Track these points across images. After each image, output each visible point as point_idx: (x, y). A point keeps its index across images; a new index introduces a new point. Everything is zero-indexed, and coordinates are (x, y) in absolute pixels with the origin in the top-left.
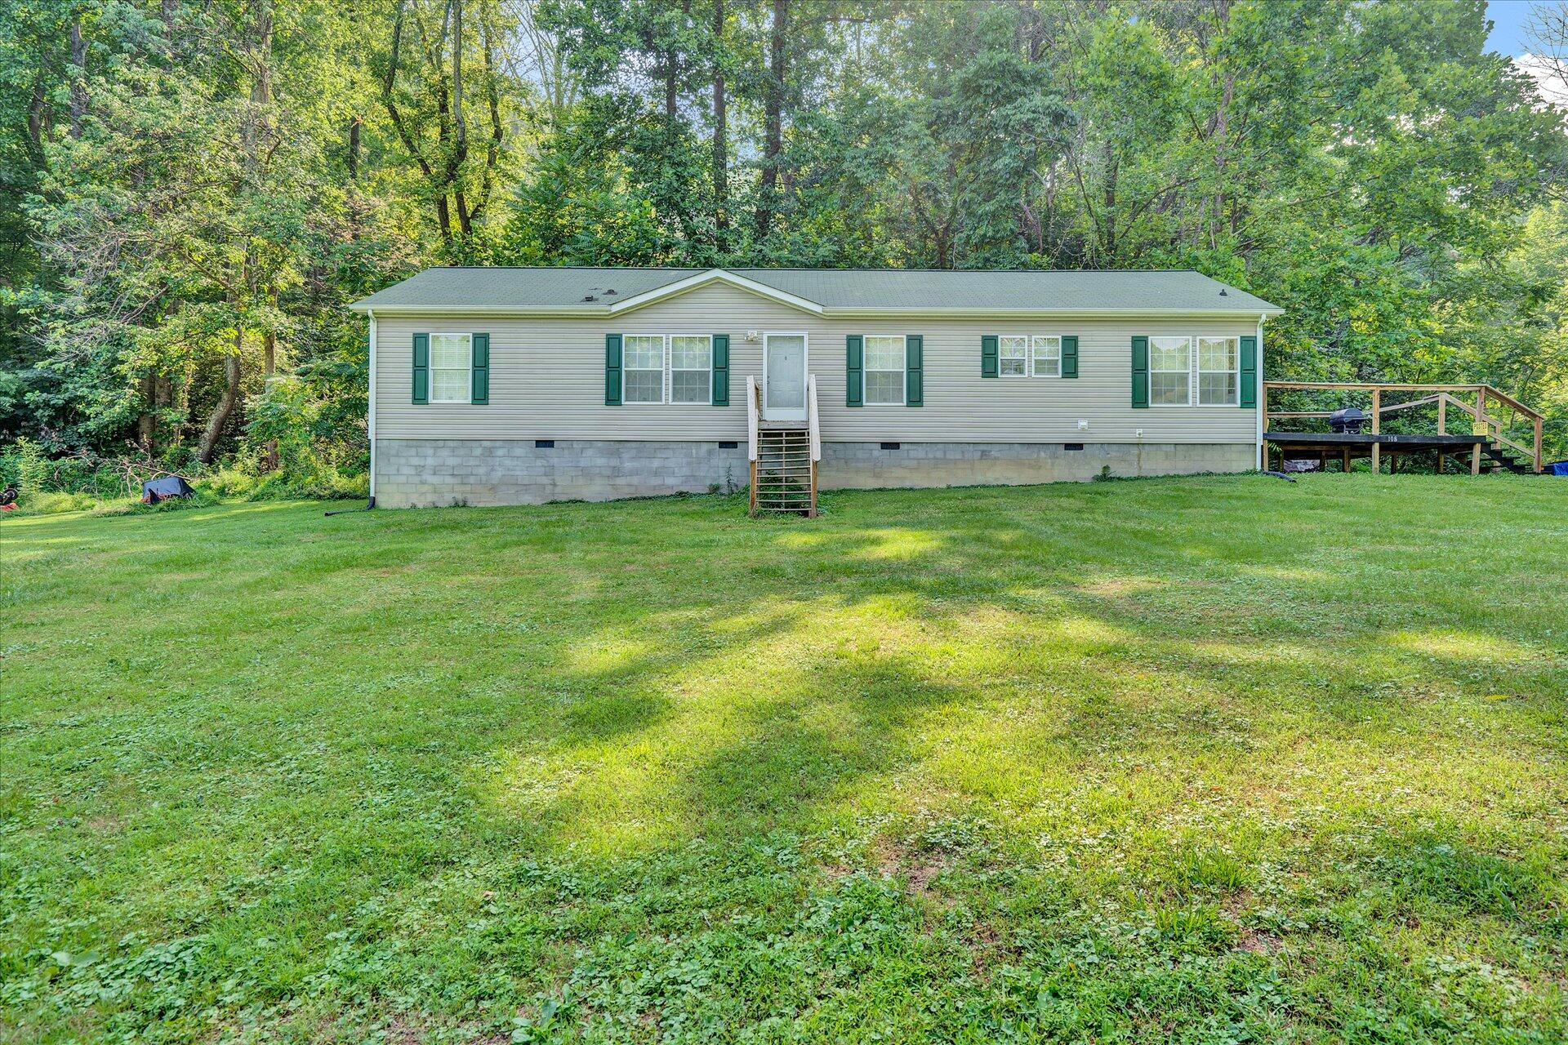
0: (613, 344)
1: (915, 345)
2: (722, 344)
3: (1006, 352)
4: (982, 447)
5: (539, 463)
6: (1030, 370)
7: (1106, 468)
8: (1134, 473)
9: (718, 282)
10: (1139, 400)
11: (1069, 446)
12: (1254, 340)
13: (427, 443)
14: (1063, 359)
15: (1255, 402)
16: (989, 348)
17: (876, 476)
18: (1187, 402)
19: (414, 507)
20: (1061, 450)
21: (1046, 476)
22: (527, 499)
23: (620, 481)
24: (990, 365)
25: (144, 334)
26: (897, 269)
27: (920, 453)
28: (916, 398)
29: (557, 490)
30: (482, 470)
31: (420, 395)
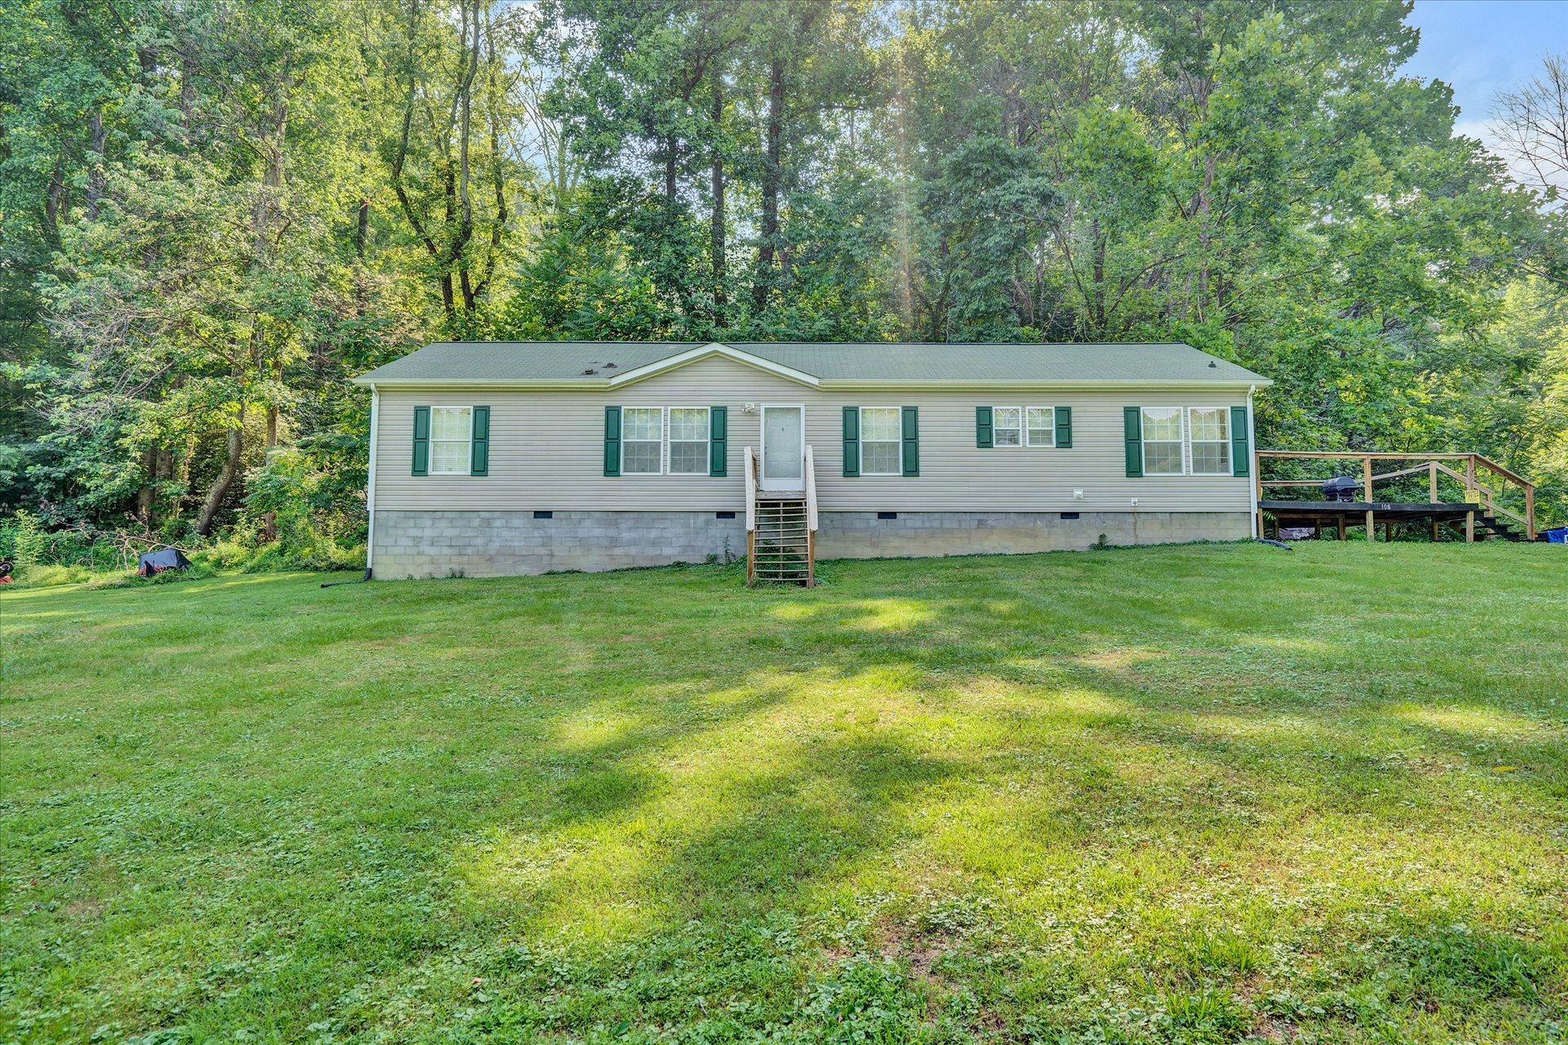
0: (612, 416)
1: (911, 416)
2: (719, 415)
3: (1001, 422)
4: (979, 516)
5: (536, 534)
6: (1024, 440)
8: (1131, 542)
9: (716, 355)
10: (1134, 469)
11: (1065, 515)
12: (1244, 410)
13: (425, 515)
14: (1057, 429)
15: (1247, 470)
16: (984, 419)
17: (874, 545)
18: (1180, 471)
19: (411, 578)
20: (1058, 519)
21: (1042, 545)
22: (523, 570)
23: (617, 551)
24: (985, 435)
25: (148, 408)
26: (893, 343)
27: (917, 522)
28: (912, 468)
29: (555, 560)
30: (479, 541)
31: (419, 467)
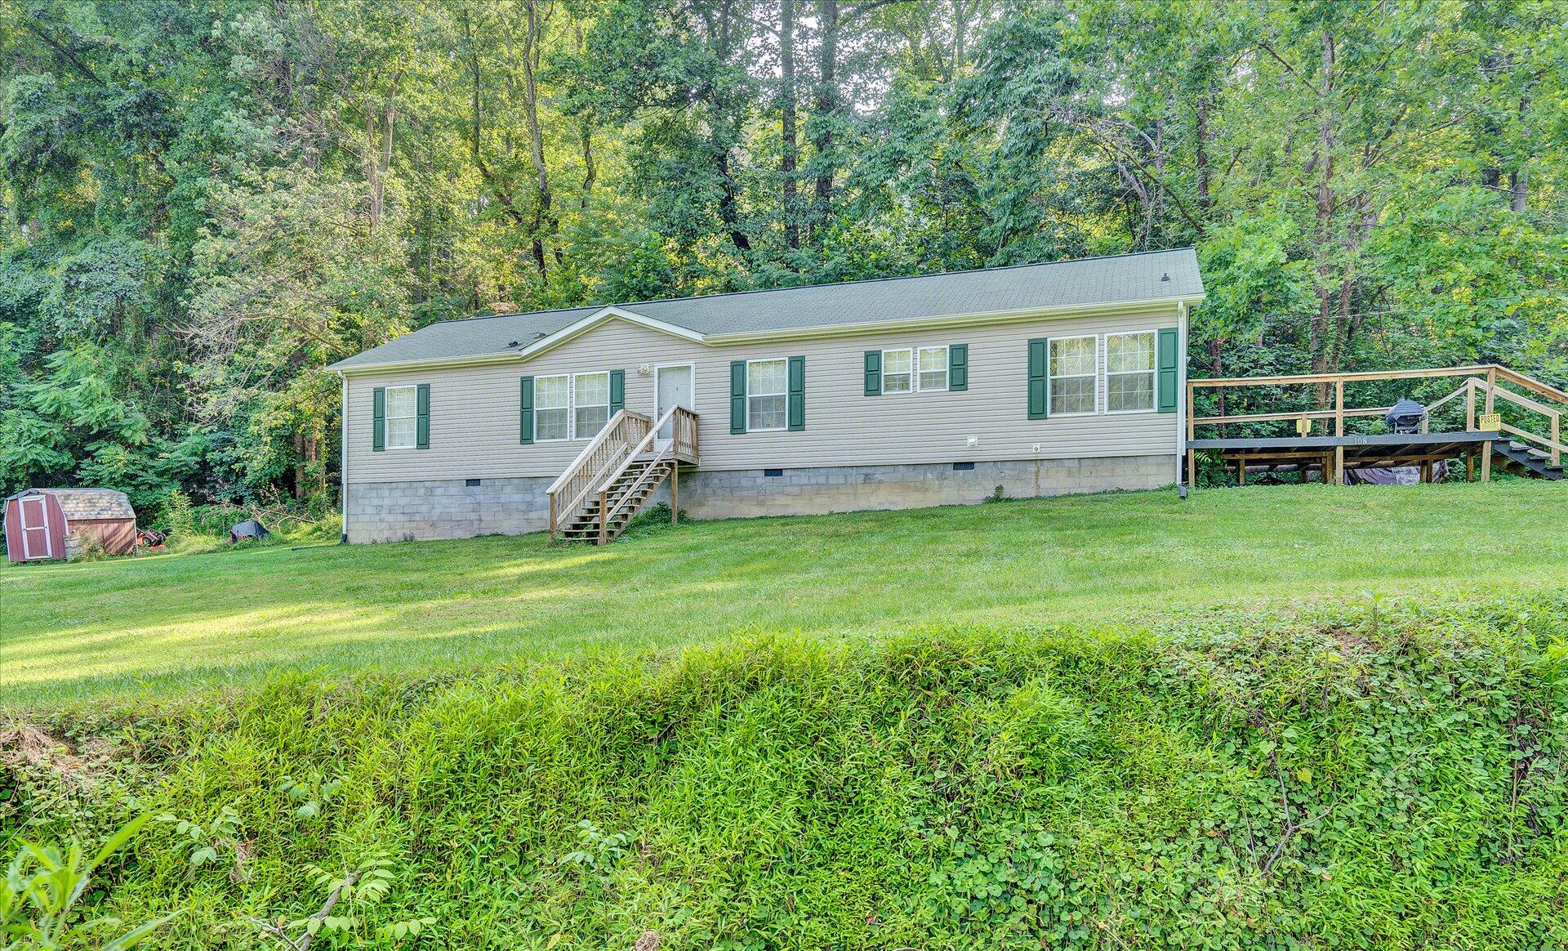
0: (527, 384)
1: (797, 366)
2: (618, 377)
3: (891, 366)
4: (865, 471)
5: (468, 501)
6: (915, 384)
7: (999, 489)
8: (1031, 492)
9: (611, 319)
10: (1036, 412)
11: (958, 466)
12: (1174, 333)
13: (384, 486)
14: (951, 371)
15: (1175, 405)
16: (872, 362)
17: (761, 504)
18: (1093, 410)
19: (374, 542)
20: (950, 471)
21: (932, 500)
22: (459, 534)
23: (533, 515)
24: (873, 381)
27: (803, 479)
28: (797, 422)
29: (483, 525)
30: (424, 509)
31: (378, 446)
